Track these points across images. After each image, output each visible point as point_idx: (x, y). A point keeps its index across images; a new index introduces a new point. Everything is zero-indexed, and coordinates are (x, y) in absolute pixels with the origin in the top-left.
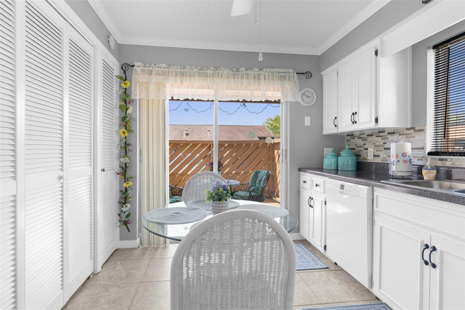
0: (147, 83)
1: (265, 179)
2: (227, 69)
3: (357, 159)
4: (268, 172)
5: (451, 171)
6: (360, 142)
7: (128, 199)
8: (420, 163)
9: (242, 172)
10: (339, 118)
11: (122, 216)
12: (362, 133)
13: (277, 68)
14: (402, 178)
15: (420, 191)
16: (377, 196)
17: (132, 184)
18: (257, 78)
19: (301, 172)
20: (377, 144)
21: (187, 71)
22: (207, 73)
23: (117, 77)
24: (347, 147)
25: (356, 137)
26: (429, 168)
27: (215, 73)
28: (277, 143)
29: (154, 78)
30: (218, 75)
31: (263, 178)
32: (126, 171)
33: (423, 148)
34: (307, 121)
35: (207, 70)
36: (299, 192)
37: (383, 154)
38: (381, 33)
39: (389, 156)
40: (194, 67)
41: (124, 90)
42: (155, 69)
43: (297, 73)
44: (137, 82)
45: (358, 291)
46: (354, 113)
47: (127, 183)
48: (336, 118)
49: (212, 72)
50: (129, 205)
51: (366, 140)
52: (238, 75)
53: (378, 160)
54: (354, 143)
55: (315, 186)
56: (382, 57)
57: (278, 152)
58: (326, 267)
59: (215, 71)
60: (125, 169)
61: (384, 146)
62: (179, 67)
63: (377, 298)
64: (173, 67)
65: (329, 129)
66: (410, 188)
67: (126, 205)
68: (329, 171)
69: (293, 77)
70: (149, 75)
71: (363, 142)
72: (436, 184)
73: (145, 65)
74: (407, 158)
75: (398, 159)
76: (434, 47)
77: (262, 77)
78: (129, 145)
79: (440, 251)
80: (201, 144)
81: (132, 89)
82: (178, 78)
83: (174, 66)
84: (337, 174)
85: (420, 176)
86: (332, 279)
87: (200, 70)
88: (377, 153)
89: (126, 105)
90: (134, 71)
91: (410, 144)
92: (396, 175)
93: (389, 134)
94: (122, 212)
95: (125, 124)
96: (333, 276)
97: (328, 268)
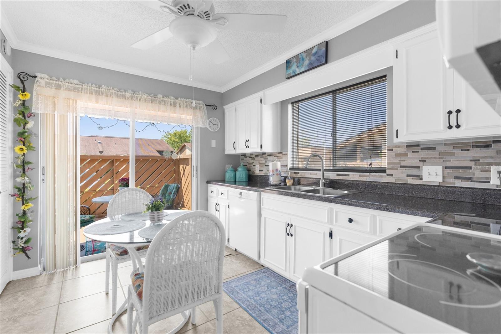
0: (54, 97)
1: (174, 191)
2: (146, 94)
3: (249, 173)
4: (178, 185)
5: (300, 180)
6: (251, 161)
7: (27, 223)
8: (285, 175)
9: (148, 186)
10: (237, 143)
11: (19, 243)
12: (252, 154)
13: (190, 99)
14: (276, 185)
15: (285, 193)
16: (263, 198)
17: (32, 205)
18: (173, 105)
19: (209, 184)
20: (261, 162)
21: (104, 91)
22: (125, 95)
23: (10, 85)
24: (242, 164)
25: (248, 156)
26: (290, 178)
27: (133, 96)
28: (182, 159)
29: (63, 93)
30: (137, 99)
31: (172, 191)
32: (24, 192)
33: (286, 166)
34: (213, 144)
35: (125, 92)
36: (207, 200)
37: (264, 169)
38: (264, 89)
39: (268, 171)
40: (110, 87)
41: (22, 102)
42: (65, 84)
43: (206, 105)
44: (39, 95)
45: (251, 264)
46: (247, 140)
47: (26, 206)
48: (235, 143)
49: (130, 95)
50: (28, 230)
51: (254, 159)
52: (156, 100)
53: (262, 174)
54: (247, 161)
55: (221, 194)
56: (265, 104)
57: (183, 167)
58: (229, 254)
59: (133, 94)
60: (22, 190)
61: (265, 164)
62: (94, 85)
63: (262, 266)
64: (86, 84)
65: (229, 150)
66: (280, 191)
67: (24, 230)
68: (229, 182)
69: (203, 108)
70: (56, 89)
71: (252, 161)
72: (293, 188)
73: (51, 77)
74: (278, 172)
75: (274, 173)
76: (292, 103)
77: (178, 105)
78: (29, 163)
79: (295, 226)
80: (101, 159)
81: (33, 101)
82: (94, 96)
83: (88, 84)
84: (235, 184)
85: (285, 183)
86: (234, 261)
87: (118, 91)
88: (261, 169)
89: (25, 118)
90: (36, 82)
91: (280, 163)
92: (273, 183)
93: (268, 155)
94: (19, 238)
95: (23, 140)
96: (235, 259)
97: (231, 254)
